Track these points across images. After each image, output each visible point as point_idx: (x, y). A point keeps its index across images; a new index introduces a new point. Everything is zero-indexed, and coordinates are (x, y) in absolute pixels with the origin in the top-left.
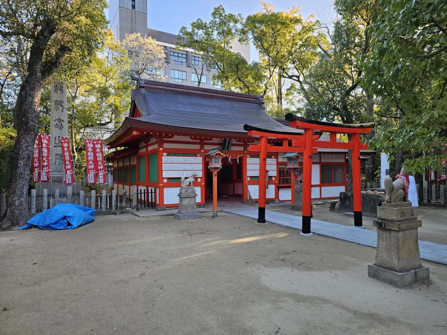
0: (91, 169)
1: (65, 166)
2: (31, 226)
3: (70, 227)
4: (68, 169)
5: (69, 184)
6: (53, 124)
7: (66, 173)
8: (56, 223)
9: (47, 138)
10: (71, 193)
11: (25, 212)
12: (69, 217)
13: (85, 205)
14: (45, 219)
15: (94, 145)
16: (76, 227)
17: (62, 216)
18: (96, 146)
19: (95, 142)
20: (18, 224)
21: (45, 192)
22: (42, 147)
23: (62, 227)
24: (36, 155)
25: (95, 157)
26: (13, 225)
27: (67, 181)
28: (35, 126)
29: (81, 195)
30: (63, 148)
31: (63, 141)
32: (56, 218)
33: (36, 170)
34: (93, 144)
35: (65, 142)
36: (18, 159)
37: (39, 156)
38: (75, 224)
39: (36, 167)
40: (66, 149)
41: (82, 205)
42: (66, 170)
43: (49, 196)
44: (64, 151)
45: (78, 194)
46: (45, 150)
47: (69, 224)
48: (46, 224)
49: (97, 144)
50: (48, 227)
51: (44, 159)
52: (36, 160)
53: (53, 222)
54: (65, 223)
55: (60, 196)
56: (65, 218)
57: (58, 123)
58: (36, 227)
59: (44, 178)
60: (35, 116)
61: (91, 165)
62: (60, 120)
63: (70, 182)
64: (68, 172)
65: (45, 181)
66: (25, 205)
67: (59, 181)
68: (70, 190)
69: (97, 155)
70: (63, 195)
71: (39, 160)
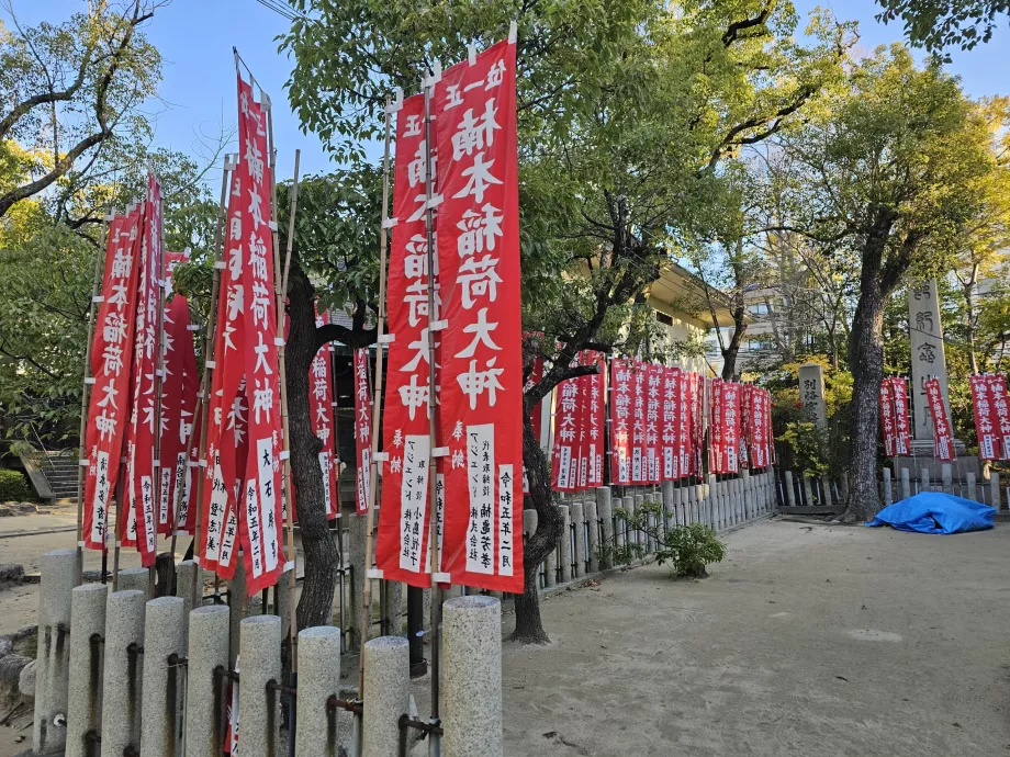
0: (986, 432)
1: (936, 429)
2: (881, 524)
3: (939, 530)
4: (942, 435)
5: (946, 460)
6: (916, 354)
7: (939, 441)
8: (916, 521)
9: (902, 383)
10: (950, 475)
11: (875, 503)
12: (938, 514)
13: (979, 500)
14: (900, 514)
15: (988, 386)
16: (950, 531)
17: (924, 511)
18: (993, 387)
19: (990, 382)
20: (865, 519)
21: (906, 473)
22: (895, 399)
23: (926, 530)
24: (887, 413)
25: (993, 410)
26: (858, 519)
27: (942, 454)
28: (876, 370)
29: (969, 482)
30: (930, 397)
31: (929, 385)
32: (915, 512)
33: (889, 438)
34: (986, 384)
35: (932, 387)
36: (857, 422)
37: (892, 414)
38: (948, 526)
39: (889, 433)
40: (935, 399)
41: (973, 499)
42: (939, 436)
43: (912, 481)
44: (932, 403)
45: (964, 481)
46: (900, 404)
47: (938, 526)
48: (902, 521)
49: (995, 384)
50: (904, 527)
51: (900, 418)
52: (887, 420)
53: (911, 519)
54: (931, 523)
55: (931, 481)
56: (930, 515)
57: (924, 352)
58: (888, 525)
59: (902, 449)
60: (877, 354)
61: (985, 424)
62: (928, 346)
63: (948, 457)
64: (942, 438)
65: (905, 455)
66: (873, 491)
67: (929, 454)
68: (947, 470)
69: (997, 405)
70: (937, 481)
71: (892, 421)
